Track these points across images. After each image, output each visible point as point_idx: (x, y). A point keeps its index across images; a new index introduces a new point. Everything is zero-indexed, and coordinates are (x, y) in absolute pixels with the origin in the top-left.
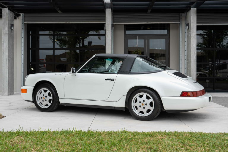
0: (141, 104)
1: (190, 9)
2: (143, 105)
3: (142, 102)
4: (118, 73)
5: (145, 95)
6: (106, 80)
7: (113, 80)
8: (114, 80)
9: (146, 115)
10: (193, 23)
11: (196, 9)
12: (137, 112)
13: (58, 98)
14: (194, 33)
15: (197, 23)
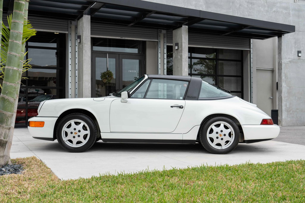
0: (217, 135)
1: (182, 26)
2: (221, 136)
3: (219, 132)
4: (184, 99)
5: (222, 124)
6: (172, 107)
7: (181, 107)
8: (183, 108)
9: (224, 147)
10: (184, 43)
11: (187, 27)
12: (213, 145)
13: (100, 132)
14: (185, 55)
15: (189, 44)
